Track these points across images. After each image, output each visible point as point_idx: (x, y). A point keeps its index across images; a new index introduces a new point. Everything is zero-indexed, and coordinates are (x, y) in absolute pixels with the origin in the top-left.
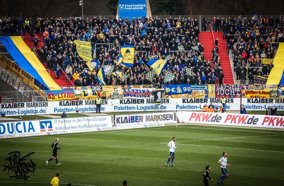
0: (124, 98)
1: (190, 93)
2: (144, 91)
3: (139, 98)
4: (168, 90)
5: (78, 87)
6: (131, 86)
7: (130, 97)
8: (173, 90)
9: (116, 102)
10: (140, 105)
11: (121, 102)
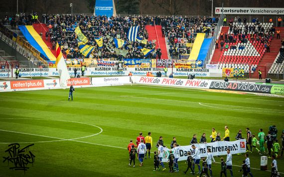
0: (98, 67)
1: (140, 64)
2: (110, 63)
3: (107, 67)
4: (126, 62)
5: (68, 59)
6: (103, 59)
7: (101, 66)
8: (129, 62)
9: (93, 69)
10: (108, 72)
11: (96, 69)
